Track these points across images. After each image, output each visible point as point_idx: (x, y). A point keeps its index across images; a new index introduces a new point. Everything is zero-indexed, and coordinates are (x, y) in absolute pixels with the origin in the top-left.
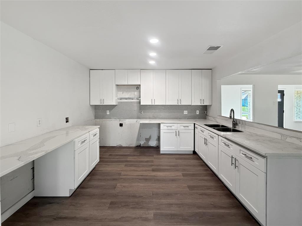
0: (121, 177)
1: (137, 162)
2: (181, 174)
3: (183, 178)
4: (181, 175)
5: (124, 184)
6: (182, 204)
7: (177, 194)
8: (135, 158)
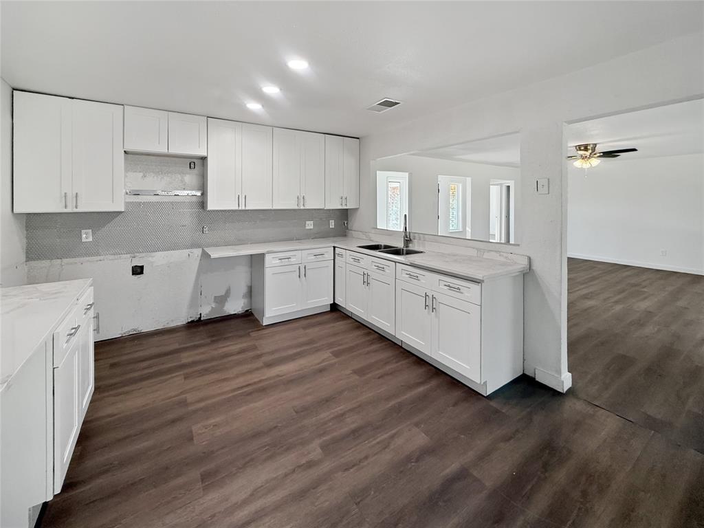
0: (191, 408)
1: (213, 359)
2: (331, 355)
3: (336, 360)
4: (330, 357)
5: (212, 421)
6: (360, 406)
7: (341, 392)
8: (203, 353)
